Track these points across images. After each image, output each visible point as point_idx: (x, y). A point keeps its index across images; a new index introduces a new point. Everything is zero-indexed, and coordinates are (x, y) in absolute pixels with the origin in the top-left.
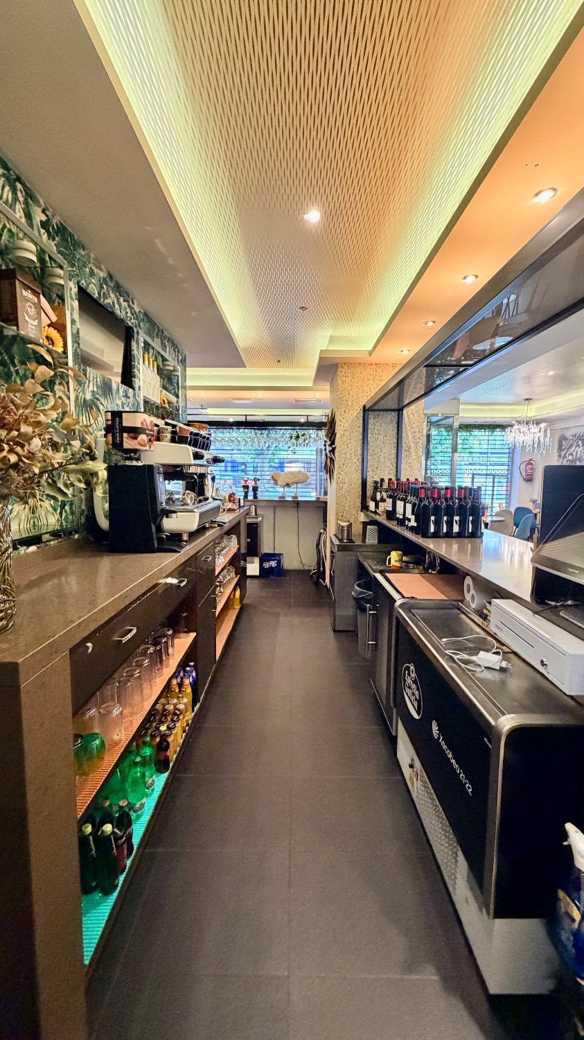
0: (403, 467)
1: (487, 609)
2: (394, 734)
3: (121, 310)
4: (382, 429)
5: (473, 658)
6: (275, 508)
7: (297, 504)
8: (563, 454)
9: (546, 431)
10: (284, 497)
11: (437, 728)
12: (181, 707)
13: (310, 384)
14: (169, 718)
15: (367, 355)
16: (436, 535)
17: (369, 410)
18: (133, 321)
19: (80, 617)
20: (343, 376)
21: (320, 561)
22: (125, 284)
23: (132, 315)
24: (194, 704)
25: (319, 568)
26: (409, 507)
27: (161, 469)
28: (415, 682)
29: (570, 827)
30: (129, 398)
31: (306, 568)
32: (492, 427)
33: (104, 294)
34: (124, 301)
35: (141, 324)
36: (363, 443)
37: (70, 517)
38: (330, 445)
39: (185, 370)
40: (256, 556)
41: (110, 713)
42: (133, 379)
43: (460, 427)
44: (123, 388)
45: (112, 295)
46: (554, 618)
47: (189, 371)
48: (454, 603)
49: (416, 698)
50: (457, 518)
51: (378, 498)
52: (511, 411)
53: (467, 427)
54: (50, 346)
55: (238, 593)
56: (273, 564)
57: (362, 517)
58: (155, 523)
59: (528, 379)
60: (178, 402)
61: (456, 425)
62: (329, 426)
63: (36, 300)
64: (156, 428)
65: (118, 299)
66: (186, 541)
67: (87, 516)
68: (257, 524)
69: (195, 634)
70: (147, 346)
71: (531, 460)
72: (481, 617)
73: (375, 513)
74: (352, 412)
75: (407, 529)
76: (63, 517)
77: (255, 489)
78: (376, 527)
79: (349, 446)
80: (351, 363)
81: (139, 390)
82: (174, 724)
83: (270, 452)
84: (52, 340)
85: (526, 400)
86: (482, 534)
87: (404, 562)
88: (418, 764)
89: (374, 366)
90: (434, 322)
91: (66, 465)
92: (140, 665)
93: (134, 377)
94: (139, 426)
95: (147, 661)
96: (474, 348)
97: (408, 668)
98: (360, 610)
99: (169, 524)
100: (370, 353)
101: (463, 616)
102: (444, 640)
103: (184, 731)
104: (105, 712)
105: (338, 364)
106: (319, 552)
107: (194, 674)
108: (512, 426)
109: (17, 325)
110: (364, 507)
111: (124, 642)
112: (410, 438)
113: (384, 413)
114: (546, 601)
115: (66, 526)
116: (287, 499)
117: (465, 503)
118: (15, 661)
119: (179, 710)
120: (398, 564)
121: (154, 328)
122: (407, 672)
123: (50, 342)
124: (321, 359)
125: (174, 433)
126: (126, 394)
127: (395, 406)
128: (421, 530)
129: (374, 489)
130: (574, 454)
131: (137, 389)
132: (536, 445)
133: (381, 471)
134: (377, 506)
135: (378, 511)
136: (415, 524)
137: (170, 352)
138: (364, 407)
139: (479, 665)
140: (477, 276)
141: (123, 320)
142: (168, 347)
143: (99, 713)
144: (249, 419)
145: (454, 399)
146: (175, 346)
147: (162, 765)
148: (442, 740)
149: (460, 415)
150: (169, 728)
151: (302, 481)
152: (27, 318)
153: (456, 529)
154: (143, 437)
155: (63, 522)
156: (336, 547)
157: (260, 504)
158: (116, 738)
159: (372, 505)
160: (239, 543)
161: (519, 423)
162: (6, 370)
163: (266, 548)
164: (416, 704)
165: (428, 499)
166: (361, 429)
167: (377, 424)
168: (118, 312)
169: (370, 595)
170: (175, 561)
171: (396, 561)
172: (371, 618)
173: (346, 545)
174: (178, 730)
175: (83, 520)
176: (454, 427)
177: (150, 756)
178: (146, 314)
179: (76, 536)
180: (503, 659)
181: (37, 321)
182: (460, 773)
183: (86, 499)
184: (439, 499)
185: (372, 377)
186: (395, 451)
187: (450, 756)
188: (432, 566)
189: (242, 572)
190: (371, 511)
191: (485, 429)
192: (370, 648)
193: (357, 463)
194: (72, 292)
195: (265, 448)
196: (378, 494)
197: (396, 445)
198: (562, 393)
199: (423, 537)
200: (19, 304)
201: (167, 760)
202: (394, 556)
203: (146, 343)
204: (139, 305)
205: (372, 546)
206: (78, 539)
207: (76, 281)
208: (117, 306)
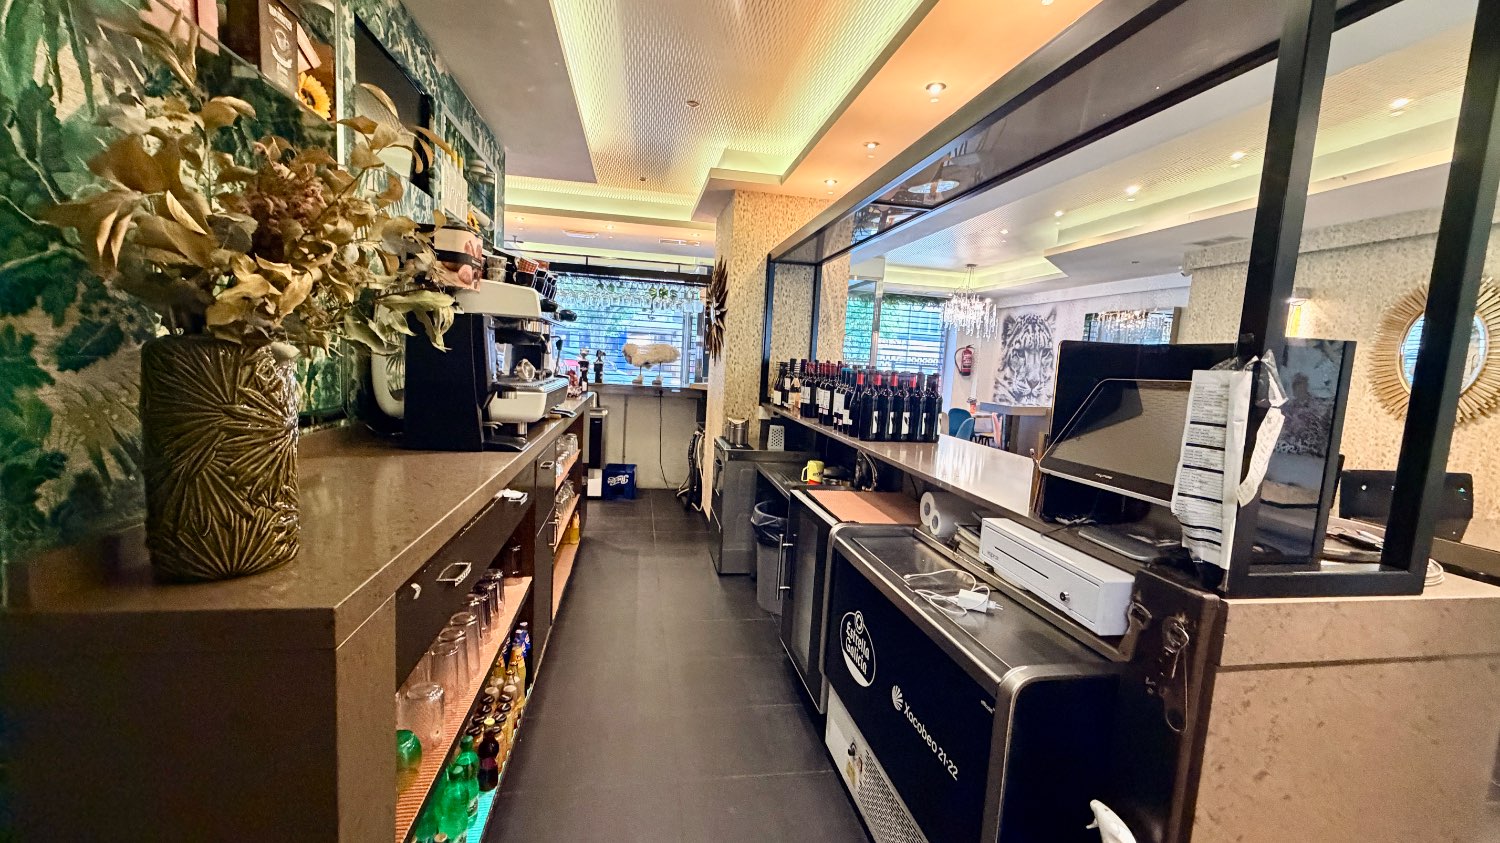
0: (820, 343)
1: (959, 534)
2: (821, 712)
3: (417, 66)
4: (792, 288)
5: (952, 599)
6: (626, 397)
7: (659, 392)
8: (1008, 341)
9: (991, 309)
10: (640, 382)
11: (901, 695)
12: (511, 689)
13: (688, 219)
14: (494, 707)
15: (777, 181)
16: (880, 437)
17: (775, 262)
18: (433, 87)
19: (408, 542)
20: (740, 207)
21: (695, 477)
22: (426, 26)
23: (432, 77)
24: (527, 687)
25: (692, 489)
26: (839, 399)
27: (492, 322)
28: (863, 636)
29: (1096, 805)
30: (425, 209)
31: (671, 486)
32: (924, 299)
33: (393, 35)
34: (422, 53)
35: (445, 94)
36: (766, 307)
37: (323, 393)
38: (717, 308)
39: (503, 177)
40: (598, 467)
41: (423, 698)
42: (431, 180)
43: (883, 298)
44: (416, 191)
45: (405, 41)
46: (1071, 540)
47: (511, 181)
48: (908, 528)
49: (865, 659)
50: (906, 415)
51: (787, 386)
52: (949, 279)
53: (891, 297)
54: (311, 107)
55: (577, 521)
56: (623, 479)
57: (761, 414)
58: (481, 407)
59: (974, 238)
60: (491, 224)
61: (879, 293)
62: (716, 282)
63: (290, 26)
64: (483, 258)
65: (413, 48)
66: (523, 436)
67: (359, 391)
68: (601, 420)
69: (530, 579)
70: (451, 132)
71: (969, 347)
72: (951, 548)
73: (782, 407)
74: (751, 261)
75: (835, 429)
76: (312, 393)
77: (598, 368)
78: (783, 427)
79: (747, 311)
80: (752, 192)
81: (440, 198)
82: (504, 716)
83: (611, 315)
84: (311, 97)
85: (969, 265)
86: (937, 437)
87: (825, 476)
88: (863, 748)
89: (784, 199)
90: (877, 144)
91: (387, 295)
92: (461, 625)
93: (433, 176)
94: (462, 251)
95: (472, 618)
96: (910, 190)
97: (851, 618)
98: (761, 543)
99: (501, 408)
100: (782, 180)
101: (920, 546)
102: (907, 576)
103: (515, 726)
104: (416, 696)
105: (734, 190)
106: (693, 462)
107: (527, 640)
108: (949, 300)
109: (258, 62)
110: (764, 399)
111: (456, 584)
112: (830, 305)
113: (796, 267)
114: (1058, 519)
115: (317, 406)
116: (645, 384)
117: (918, 394)
118: (329, 606)
119: (508, 694)
120: (817, 479)
121: (463, 104)
122: (849, 623)
123: (310, 101)
124: (711, 181)
125: (510, 268)
126: (421, 202)
127: (811, 258)
128: (859, 429)
129: (780, 374)
130: (1022, 341)
131: (436, 196)
132: (978, 327)
133: (790, 348)
134: (785, 398)
135: (786, 405)
136: (850, 422)
137: (483, 145)
138: (769, 256)
139: (960, 608)
140: (944, 86)
141: (418, 84)
142: (481, 137)
143: (407, 698)
144: (592, 262)
145: (879, 257)
146: (491, 138)
147: (487, 779)
148: (909, 711)
149: (884, 281)
150: (497, 723)
151: (668, 358)
152: (275, 53)
153: (905, 429)
154: (466, 270)
155: (312, 399)
156: (727, 454)
157: (603, 390)
158: (434, 736)
159: (776, 397)
160: (580, 446)
161: (959, 295)
162: (225, 137)
163: (612, 457)
164: (864, 666)
165: (870, 386)
166: (763, 288)
167: (787, 282)
168: (413, 69)
169: (777, 522)
170: (517, 463)
171: (814, 474)
172: (784, 555)
173: (738, 450)
174: (508, 725)
175: (352, 398)
176: (877, 297)
177: (472, 765)
178: (451, 79)
179: (343, 423)
180: (990, 598)
181: (290, 61)
182: (939, 752)
183: (360, 362)
184: (885, 387)
185: (781, 215)
186: (809, 323)
187: (922, 731)
188: (865, 481)
189: (582, 490)
190: (776, 405)
191: (913, 302)
192: (782, 597)
193: (757, 335)
194: (346, 24)
195: (603, 309)
196: (787, 381)
197: (810, 314)
198: (1011, 261)
199: (862, 439)
200: (263, 28)
201: (495, 771)
202: (813, 469)
203: (449, 124)
204: (444, 63)
205: (776, 454)
206: (347, 428)
207: (352, 7)
208: (411, 60)
